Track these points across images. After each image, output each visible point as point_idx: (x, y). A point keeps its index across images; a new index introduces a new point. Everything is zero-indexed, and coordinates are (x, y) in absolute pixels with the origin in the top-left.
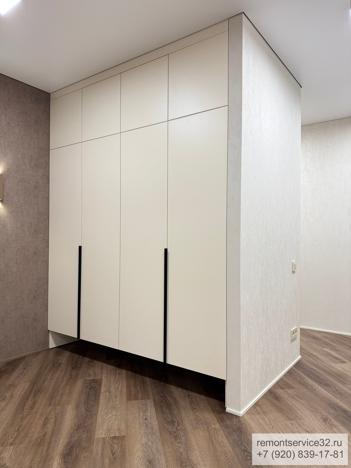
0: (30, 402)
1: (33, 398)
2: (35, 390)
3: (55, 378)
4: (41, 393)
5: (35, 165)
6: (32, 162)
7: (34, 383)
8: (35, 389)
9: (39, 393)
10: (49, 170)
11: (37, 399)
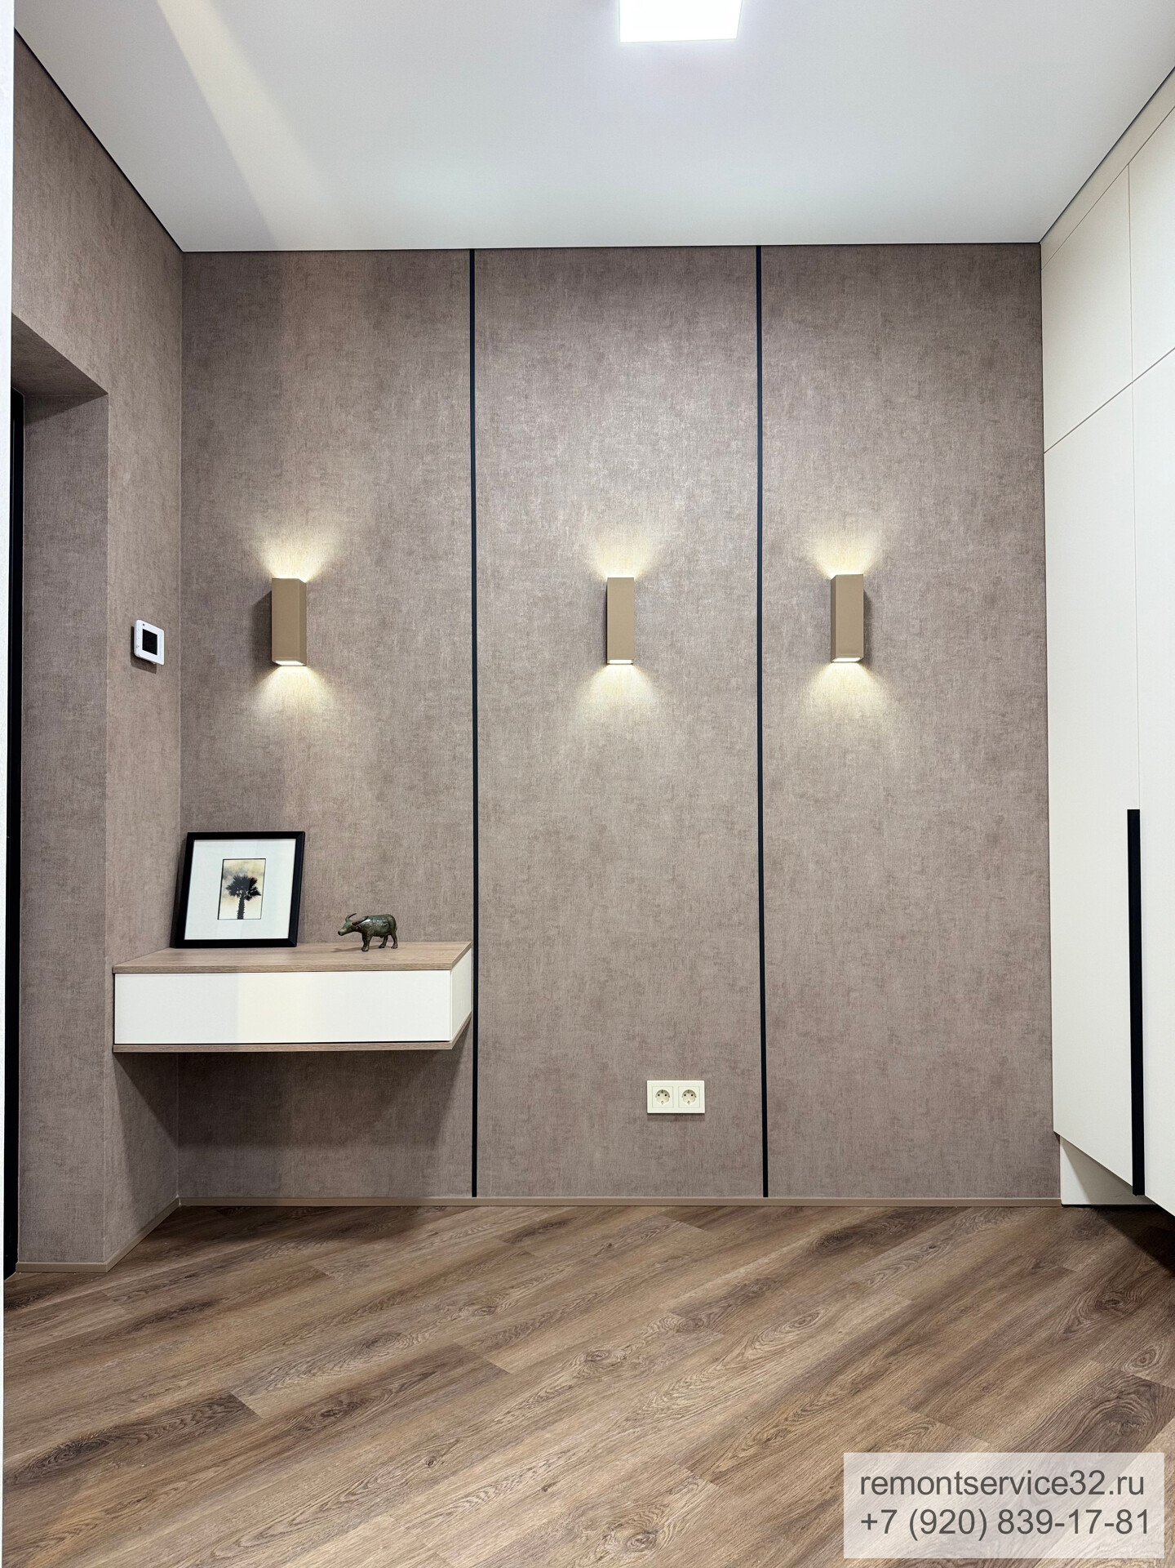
0: (865, 1367)
1: (887, 1356)
2: (913, 1332)
3: (1008, 1319)
4: (922, 1352)
5: (985, 521)
6: (975, 510)
7: (926, 1307)
8: (912, 1328)
9: (917, 1347)
10: (1041, 527)
11: (894, 1368)
